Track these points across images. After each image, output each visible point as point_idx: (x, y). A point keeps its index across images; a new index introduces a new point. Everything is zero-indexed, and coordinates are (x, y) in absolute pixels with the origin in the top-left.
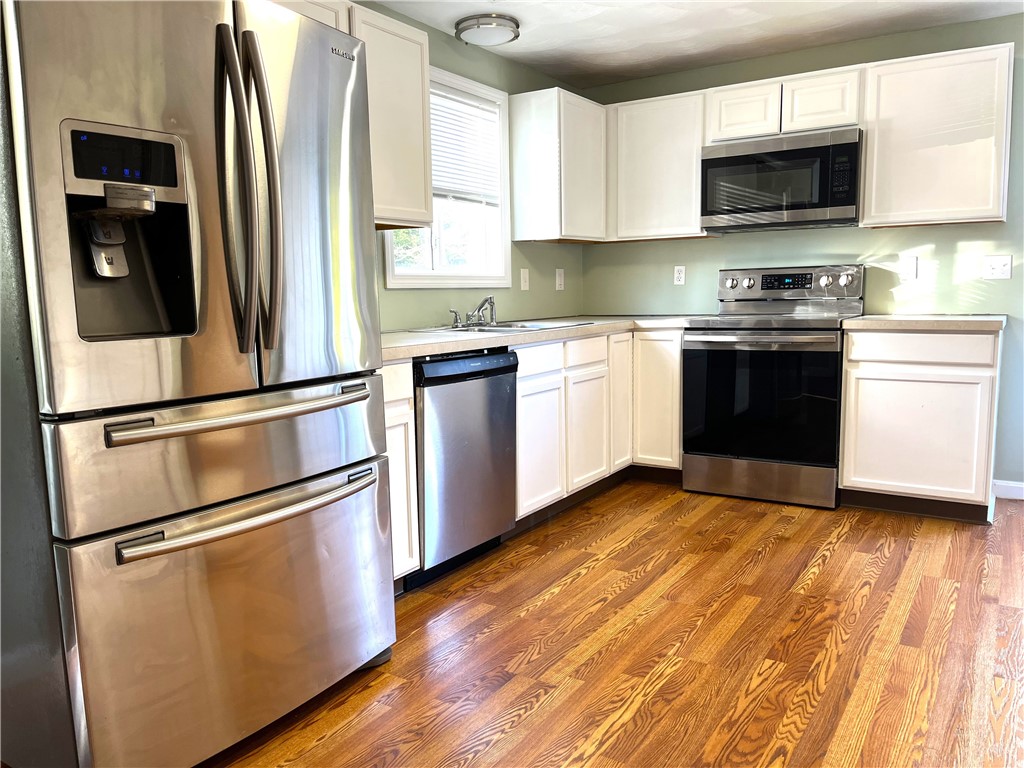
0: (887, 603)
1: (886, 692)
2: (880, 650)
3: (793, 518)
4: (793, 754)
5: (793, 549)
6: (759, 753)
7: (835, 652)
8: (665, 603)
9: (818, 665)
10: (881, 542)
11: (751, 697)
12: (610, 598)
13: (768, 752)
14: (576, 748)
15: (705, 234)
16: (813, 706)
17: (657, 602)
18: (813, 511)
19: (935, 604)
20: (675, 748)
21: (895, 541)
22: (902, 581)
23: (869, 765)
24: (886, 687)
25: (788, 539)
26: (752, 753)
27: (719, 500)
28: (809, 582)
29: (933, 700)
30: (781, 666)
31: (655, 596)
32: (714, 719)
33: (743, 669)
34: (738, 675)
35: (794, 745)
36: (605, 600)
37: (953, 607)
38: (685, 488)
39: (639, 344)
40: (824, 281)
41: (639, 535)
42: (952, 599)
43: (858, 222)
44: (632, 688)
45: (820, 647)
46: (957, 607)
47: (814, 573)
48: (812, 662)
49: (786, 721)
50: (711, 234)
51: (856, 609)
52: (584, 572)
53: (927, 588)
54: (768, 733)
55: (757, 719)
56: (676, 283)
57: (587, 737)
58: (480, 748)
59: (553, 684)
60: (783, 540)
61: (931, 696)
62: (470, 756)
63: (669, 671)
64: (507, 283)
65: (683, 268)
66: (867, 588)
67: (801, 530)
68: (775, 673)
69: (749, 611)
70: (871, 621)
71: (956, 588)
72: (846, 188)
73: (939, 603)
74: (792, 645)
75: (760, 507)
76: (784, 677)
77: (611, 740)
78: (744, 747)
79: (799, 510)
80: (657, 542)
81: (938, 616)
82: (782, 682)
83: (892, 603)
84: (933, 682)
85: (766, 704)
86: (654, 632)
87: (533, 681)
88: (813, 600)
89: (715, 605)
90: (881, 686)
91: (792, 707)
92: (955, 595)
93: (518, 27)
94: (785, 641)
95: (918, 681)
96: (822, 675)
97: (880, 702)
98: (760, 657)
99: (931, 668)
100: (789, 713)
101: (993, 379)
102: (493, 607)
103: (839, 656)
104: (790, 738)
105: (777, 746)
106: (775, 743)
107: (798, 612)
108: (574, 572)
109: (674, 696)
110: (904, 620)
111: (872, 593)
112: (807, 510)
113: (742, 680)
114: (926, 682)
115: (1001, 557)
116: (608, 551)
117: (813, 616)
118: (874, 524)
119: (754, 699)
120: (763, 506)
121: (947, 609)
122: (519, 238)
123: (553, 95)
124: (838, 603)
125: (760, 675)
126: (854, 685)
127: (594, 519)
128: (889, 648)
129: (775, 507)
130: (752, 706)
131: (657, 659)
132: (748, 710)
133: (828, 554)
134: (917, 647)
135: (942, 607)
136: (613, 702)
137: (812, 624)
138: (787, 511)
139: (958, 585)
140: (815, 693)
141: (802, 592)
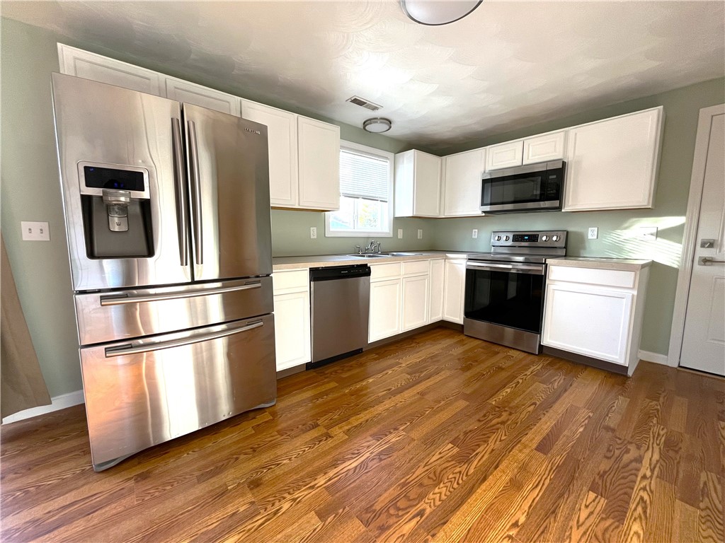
0: (540, 419)
1: (509, 484)
2: (520, 451)
3: (512, 357)
4: (427, 517)
5: (504, 375)
6: (408, 510)
7: (492, 447)
8: (418, 396)
9: (477, 454)
10: (555, 378)
11: (426, 468)
12: (393, 388)
13: (413, 511)
14: (316, 479)
15: (484, 214)
16: (458, 483)
17: (414, 396)
18: (526, 354)
19: (570, 425)
20: (363, 494)
21: (564, 379)
22: (556, 406)
23: (470, 541)
24: (511, 480)
25: (503, 369)
26: (403, 509)
27: (480, 342)
28: (501, 398)
29: (538, 498)
30: (456, 450)
31: (415, 392)
32: (396, 479)
33: (433, 447)
34: (428, 452)
35: (432, 510)
36: (389, 390)
37: (581, 430)
38: (465, 333)
39: (447, 265)
40: (544, 238)
41: (428, 356)
42: (583, 424)
43: (561, 208)
44: (368, 447)
45: (485, 441)
46: (584, 430)
47: (507, 392)
48: (475, 451)
49: (437, 490)
50: (487, 215)
51: (519, 420)
52: (390, 372)
53: (571, 413)
54: (421, 497)
55: (421, 485)
56: (473, 237)
57: (325, 474)
58: (273, 467)
59: (332, 435)
60: (501, 369)
61: (538, 495)
62: (265, 471)
63: (393, 440)
64: (391, 235)
65: (477, 230)
66: (532, 407)
67: (513, 365)
68: (449, 454)
69: (458, 410)
70: (524, 430)
71: (589, 416)
72: (555, 191)
73: (573, 425)
74: (470, 437)
75: (497, 349)
76: (453, 458)
77: (336, 479)
78: (401, 504)
79: (518, 352)
80: (434, 362)
81: (569, 434)
82: (450, 461)
83: (543, 420)
84: (543, 484)
85: (431, 475)
86: (401, 414)
87: (325, 431)
88: (497, 409)
89: (443, 403)
90: (508, 478)
91: (446, 481)
92: (587, 421)
93: (391, 123)
94: (467, 433)
95: (535, 480)
96: (476, 462)
97: (502, 490)
98: (447, 441)
99: (547, 473)
100: (442, 485)
101: (633, 295)
102: (337, 385)
103: (493, 450)
104: (432, 504)
105: (421, 508)
106: (421, 506)
107: (485, 416)
108: (385, 372)
109: (386, 457)
110: (545, 434)
111: (535, 411)
112: (523, 353)
113: (429, 455)
114: (539, 482)
115: (629, 400)
116: (408, 363)
117: (491, 420)
118: (555, 367)
119: (427, 470)
120: (500, 348)
121: (577, 430)
122: (396, 216)
123: (411, 153)
124: (510, 414)
125: (440, 453)
126: (491, 473)
127: (413, 345)
128: (527, 451)
129: (506, 349)
130: (424, 474)
131: (392, 431)
132: (419, 477)
133: (521, 381)
134: (545, 454)
135: (574, 428)
136: (353, 454)
137: (489, 425)
138: (512, 353)
139: (591, 414)
140: (465, 474)
141: (494, 403)
